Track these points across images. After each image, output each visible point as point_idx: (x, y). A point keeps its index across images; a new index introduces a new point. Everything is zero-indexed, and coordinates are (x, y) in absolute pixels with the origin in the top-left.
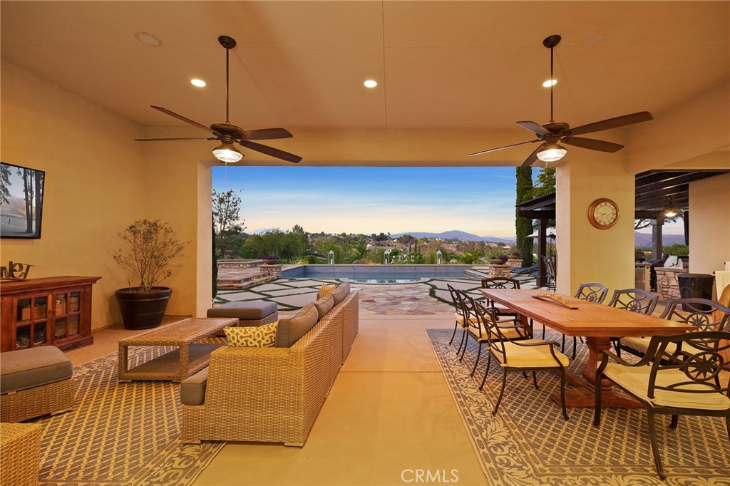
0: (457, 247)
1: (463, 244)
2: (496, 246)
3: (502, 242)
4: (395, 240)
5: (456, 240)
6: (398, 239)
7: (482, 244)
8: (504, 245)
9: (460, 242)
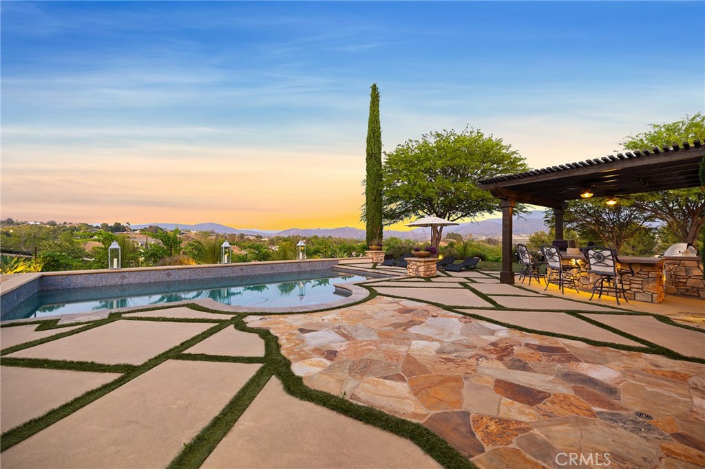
2: (255, 238)
3: (260, 234)
4: (138, 232)
6: (141, 230)
7: (242, 236)
9: (218, 235)
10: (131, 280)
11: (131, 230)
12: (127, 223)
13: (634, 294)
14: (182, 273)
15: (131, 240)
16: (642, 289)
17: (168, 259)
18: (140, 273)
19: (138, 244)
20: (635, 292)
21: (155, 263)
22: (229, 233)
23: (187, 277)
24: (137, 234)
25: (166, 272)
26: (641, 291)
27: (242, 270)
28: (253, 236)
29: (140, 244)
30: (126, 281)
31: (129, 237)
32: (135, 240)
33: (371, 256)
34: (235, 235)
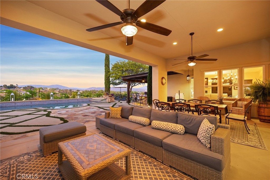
0: (59, 92)
1: (62, 90)
2: (76, 91)
3: (78, 90)
4: (22, 88)
5: (58, 89)
6: (24, 88)
7: (71, 90)
8: (79, 91)
9: (60, 90)
10: (18, 104)
11: (18, 88)
12: (17, 85)
14: (36, 102)
15: (18, 92)
17: (31, 98)
18: (21, 102)
19: (22, 94)
21: (27, 99)
22: (65, 89)
23: (38, 104)
24: (21, 89)
25: (30, 102)
27: (57, 101)
28: (76, 90)
29: (23, 94)
30: (16, 105)
31: (17, 91)
32: (20, 92)
33: (104, 97)
34: (68, 90)
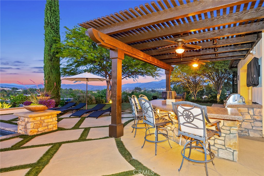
13: (218, 151)
16: (224, 146)
20: (218, 149)
26: (224, 148)
